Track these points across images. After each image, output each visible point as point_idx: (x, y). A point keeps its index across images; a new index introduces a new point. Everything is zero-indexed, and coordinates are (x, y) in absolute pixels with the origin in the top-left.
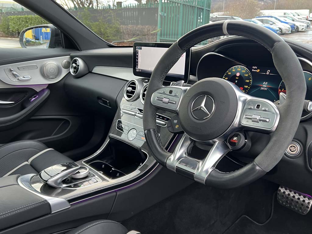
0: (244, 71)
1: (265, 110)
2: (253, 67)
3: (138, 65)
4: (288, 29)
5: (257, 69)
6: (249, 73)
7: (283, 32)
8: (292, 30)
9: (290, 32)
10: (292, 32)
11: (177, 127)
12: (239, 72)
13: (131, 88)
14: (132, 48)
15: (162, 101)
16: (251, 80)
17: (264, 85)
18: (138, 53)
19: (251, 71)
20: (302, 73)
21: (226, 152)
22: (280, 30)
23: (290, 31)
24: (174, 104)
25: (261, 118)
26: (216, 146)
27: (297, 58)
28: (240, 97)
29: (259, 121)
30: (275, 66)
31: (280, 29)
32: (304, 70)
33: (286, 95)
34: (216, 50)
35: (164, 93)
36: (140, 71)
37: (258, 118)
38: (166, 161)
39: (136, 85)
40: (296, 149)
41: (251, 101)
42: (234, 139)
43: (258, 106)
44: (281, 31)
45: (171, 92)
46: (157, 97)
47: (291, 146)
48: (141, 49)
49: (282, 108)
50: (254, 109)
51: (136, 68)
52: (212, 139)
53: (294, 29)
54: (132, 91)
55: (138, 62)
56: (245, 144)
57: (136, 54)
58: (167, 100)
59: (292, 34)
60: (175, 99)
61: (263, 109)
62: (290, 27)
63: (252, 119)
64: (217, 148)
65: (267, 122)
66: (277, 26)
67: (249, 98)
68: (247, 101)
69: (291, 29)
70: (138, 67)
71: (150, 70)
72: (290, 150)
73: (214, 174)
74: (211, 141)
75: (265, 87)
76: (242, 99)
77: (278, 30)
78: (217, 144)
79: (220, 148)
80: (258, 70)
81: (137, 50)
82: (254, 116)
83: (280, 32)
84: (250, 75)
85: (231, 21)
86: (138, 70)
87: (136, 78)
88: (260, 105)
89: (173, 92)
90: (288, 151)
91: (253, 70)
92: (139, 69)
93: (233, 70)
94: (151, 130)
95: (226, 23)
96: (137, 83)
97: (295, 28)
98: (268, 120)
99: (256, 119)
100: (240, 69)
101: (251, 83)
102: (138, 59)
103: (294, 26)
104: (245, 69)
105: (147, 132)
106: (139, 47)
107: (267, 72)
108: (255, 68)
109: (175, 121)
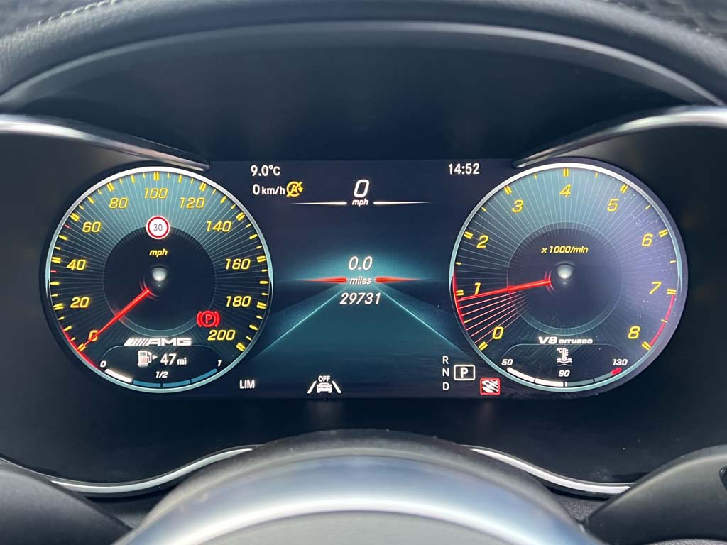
0: (197, 202)
2: (254, 169)
5: (283, 181)
6: (238, 209)
12: (157, 208)
16: (261, 253)
17: (355, 273)
19: (244, 194)
75: (364, 288)
80: (295, 188)
84: (246, 220)
91: (256, 189)
93: (114, 203)
100: (161, 193)
101: (266, 276)
104: (202, 187)
107: (360, 199)
108: (271, 171)
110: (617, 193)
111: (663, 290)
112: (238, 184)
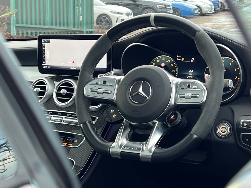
0: (169, 61)
1: (195, 88)
2: (177, 56)
3: (45, 61)
4: (210, 7)
5: (181, 58)
6: (174, 62)
7: (203, 12)
8: (215, 8)
9: (214, 12)
10: (216, 12)
11: (114, 116)
12: (163, 62)
13: (39, 89)
14: (37, 42)
15: (96, 92)
16: (177, 69)
17: (190, 73)
18: (44, 47)
19: (175, 60)
20: (221, 58)
21: (166, 131)
22: (199, 9)
23: (213, 10)
24: (109, 93)
25: (192, 95)
26: (157, 127)
27: (215, 44)
28: (173, 81)
29: (191, 98)
30: (198, 51)
31: (199, 7)
32: (222, 56)
33: (209, 76)
34: (141, 41)
35: (97, 84)
36: (49, 67)
37: (190, 95)
38: (109, 150)
39: (45, 85)
40: (226, 130)
41: (182, 83)
42: (172, 117)
43: (189, 86)
44: (201, 10)
45: (105, 82)
46: (91, 89)
47: (222, 128)
48: (49, 42)
49: (207, 85)
50: (186, 89)
51: (43, 65)
52: (152, 121)
53: (219, 7)
54: (40, 91)
55: (45, 57)
56: (181, 120)
57: (42, 48)
58: (102, 91)
59: (216, 14)
60: (110, 88)
61: (193, 87)
62: (212, 4)
63: (185, 97)
64: (157, 128)
65: (197, 97)
66: (194, 3)
67: (180, 80)
68: (179, 83)
69: (213, 7)
70: (45, 64)
71: (62, 65)
72: (222, 131)
73: (158, 151)
74: (150, 123)
75: (191, 75)
76: (175, 82)
77: (195, 9)
78: (157, 125)
79: (160, 128)
80: (183, 59)
81: (43, 43)
82: (186, 94)
83: (199, 11)
84: (175, 64)
85: (156, 14)
86: (46, 67)
87: (44, 77)
88: (190, 85)
89: (107, 82)
90: (220, 132)
91: (177, 59)
92: (48, 66)
93: (158, 61)
94: (87, 123)
95: (153, 16)
96: (47, 82)
97: (220, 5)
98: (198, 96)
99: (189, 96)
100: (164, 59)
101: (177, 73)
102: (46, 54)
103: (218, 3)
104: (170, 59)
105: (83, 125)
106: (46, 40)
107: (192, 61)
108: (180, 57)
109: (112, 111)
110: (232, 62)
111: (237, 78)
112: (175, 58)
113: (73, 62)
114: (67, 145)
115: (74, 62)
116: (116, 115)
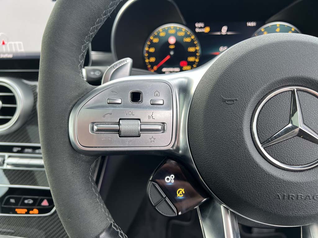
5: (203, 28)
6: (192, 36)
12: (172, 35)
19: (193, 31)
35: (113, 104)
91: (197, 30)
104: (183, 30)
107: (222, 31)
109: (168, 179)
112: (193, 28)
113: (4, 43)
114: (27, 213)
115: (6, 43)
116: (183, 190)
